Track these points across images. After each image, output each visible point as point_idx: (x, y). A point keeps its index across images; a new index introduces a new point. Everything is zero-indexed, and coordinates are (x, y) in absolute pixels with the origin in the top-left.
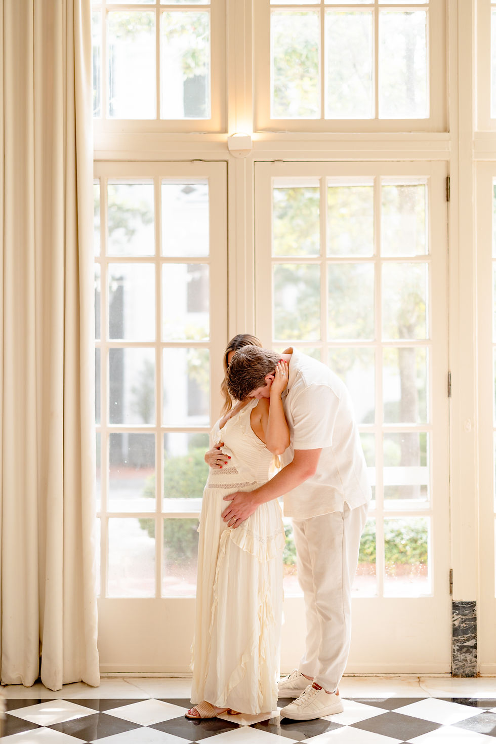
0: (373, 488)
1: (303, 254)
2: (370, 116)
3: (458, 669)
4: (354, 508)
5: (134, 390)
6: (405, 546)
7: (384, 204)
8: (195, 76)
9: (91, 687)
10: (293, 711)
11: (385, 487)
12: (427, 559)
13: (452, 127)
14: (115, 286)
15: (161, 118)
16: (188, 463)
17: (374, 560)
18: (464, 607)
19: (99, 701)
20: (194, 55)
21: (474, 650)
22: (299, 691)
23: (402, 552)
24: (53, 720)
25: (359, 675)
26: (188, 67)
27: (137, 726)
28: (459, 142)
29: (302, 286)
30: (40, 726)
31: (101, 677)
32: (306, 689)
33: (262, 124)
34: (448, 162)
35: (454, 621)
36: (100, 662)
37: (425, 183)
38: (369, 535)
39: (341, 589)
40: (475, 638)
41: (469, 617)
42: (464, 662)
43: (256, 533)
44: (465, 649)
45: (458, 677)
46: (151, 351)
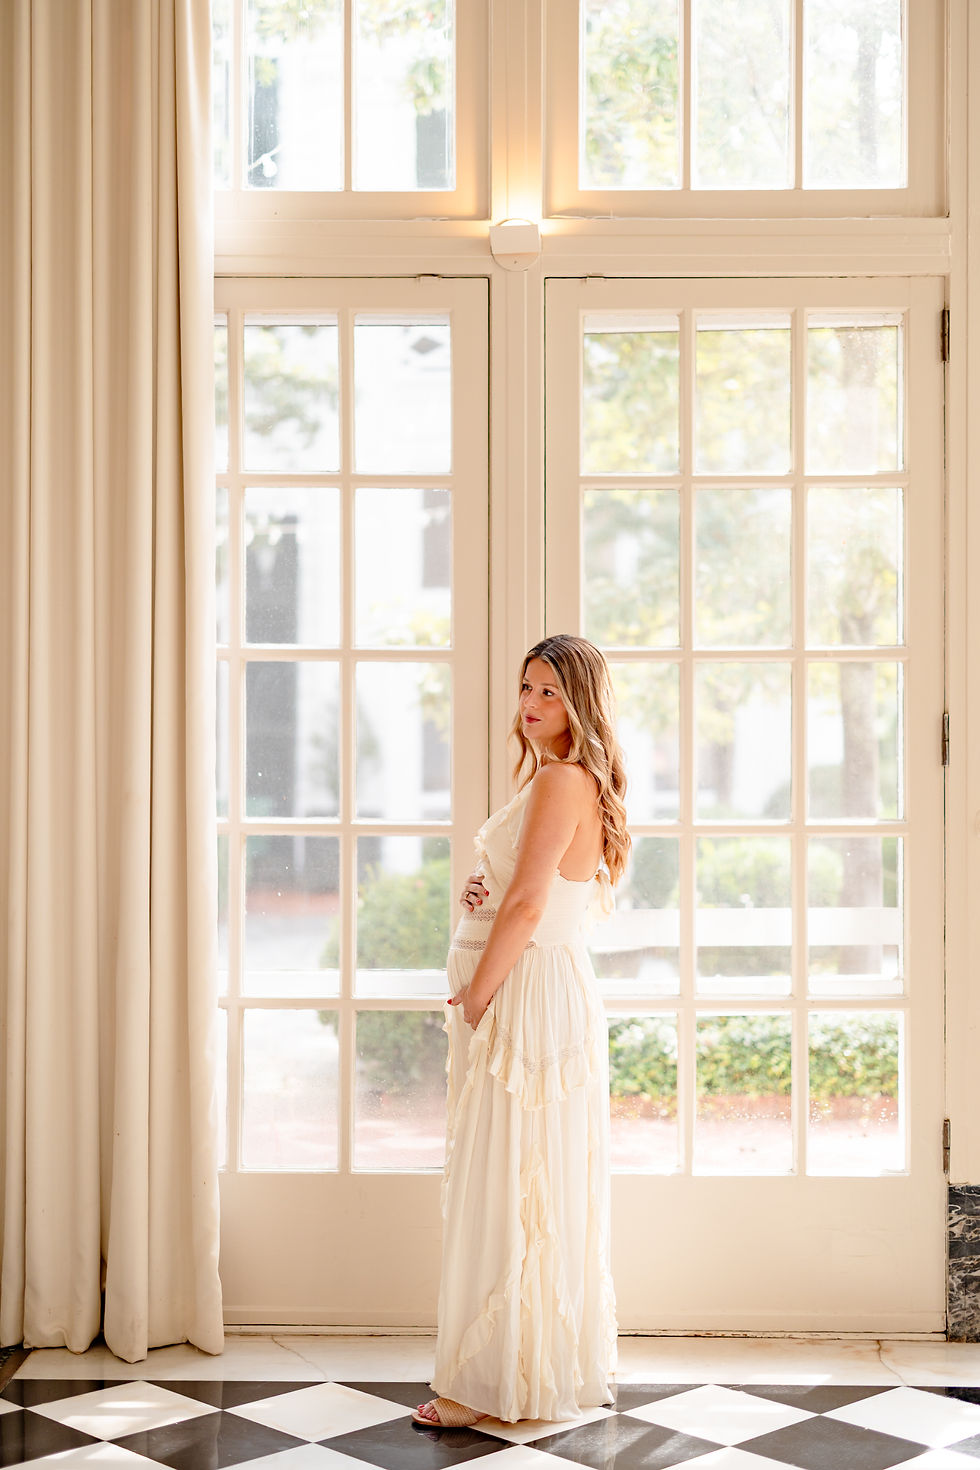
0: (786, 951)
1: (650, 470)
2: (785, 183)
3: (959, 1324)
5: (317, 742)
6: (851, 1060)
7: (813, 372)
8: (433, 111)
9: (207, 1354)
11: (812, 948)
12: (897, 1087)
13: (955, 206)
14: (276, 534)
15: (354, 189)
16: (415, 890)
17: (788, 1088)
18: (973, 1198)
19: (221, 1385)
20: (431, 70)
23: (845, 1073)
24: (122, 1427)
25: (755, 1335)
26: (420, 95)
27: (295, 1442)
28: (969, 237)
29: (649, 537)
30: (97, 1441)
31: (226, 1334)
33: (560, 201)
34: (945, 279)
35: (951, 1226)
36: (225, 1303)
37: (897, 322)
38: (780, 1038)
42: (973, 1312)
44: (975, 1284)
45: (959, 1341)
46: (333, 668)
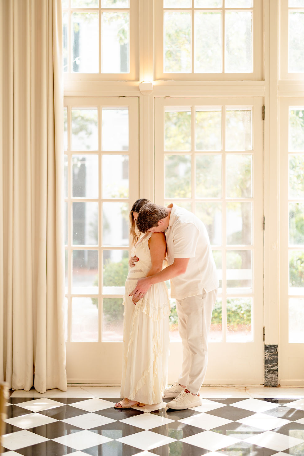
0: (220, 281)
2: (220, 71)
3: (267, 382)
4: (209, 292)
5: (91, 224)
6: (243, 314)
8: (124, 44)
9: (62, 391)
10: (173, 404)
11: (227, 280)
13: (266, 78)
14: (79, 164)
15: (102, 73)
16: (120, 266)
18: (271, 348)
19: (66, 399)
20: (124, 32)
21: (277, 372)
22: (177, 394)
23: (242, 318)
24: (40, 409)
25: (212, 385)
26: (121, 39)
27: (87, 412)
28: (270, 86)
29: (188, 164)
30: (33, 412)
31: (68, 386)
32: (181, 392)
33: (158, 76)
34: (263, 98)
35: (265, 356)
36: (67, 378)
37: (251, 109)
39: (202, 338)
40: (277, 365)
41: (274, 353)
42: (271, 379)
43: (151, 304)
44: (272, 371)
45: (267, 387)
46: (96, 204)
